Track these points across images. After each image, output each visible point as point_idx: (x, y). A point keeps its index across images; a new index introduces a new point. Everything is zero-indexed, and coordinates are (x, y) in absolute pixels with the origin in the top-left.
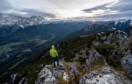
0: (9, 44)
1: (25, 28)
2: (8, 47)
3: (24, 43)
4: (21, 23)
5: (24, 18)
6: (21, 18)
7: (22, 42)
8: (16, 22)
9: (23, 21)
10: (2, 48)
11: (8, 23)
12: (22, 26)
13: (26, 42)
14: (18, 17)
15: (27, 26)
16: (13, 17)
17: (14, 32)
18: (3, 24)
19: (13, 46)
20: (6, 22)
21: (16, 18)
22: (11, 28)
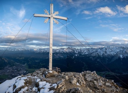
0: (105, 72)
1: (124, 58)
2: (104, 75)
3: (118, 74)
4: (122, 53)
5: (125, 49)
6: (123, 48)
7: (116, 73)
8: (117, 52)
9: (124, 51)
10: (100, 74)
11: (112, 53)
12: (121, 56)
13: (119, 75)
14: (121, 47)
15: (126, 56)
16: (117, 47)
17: (113, 61)
18: (109, 53)
19: (107, 75)
20: (111, 52)
21: (119, 48)
22: (113, 57)
